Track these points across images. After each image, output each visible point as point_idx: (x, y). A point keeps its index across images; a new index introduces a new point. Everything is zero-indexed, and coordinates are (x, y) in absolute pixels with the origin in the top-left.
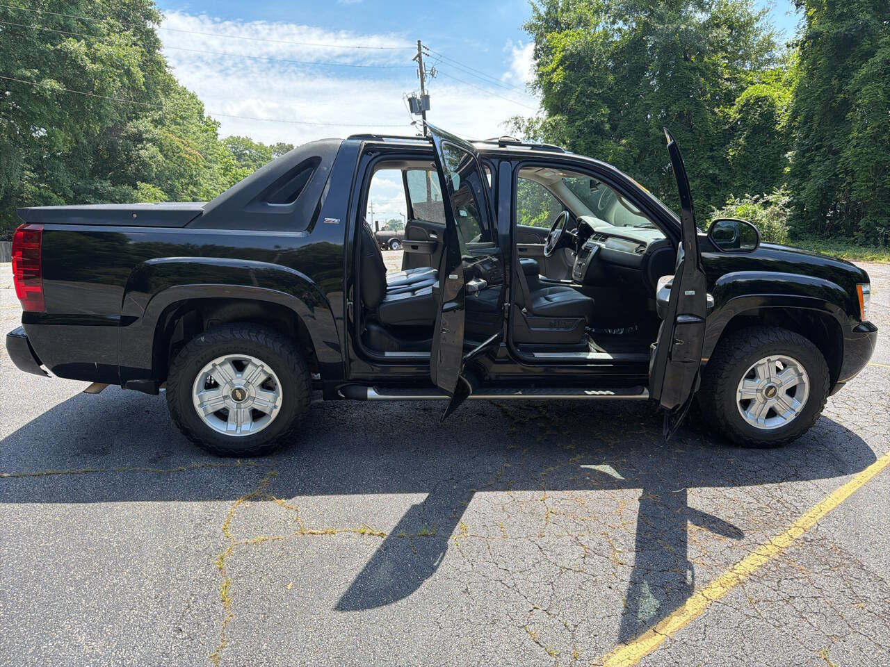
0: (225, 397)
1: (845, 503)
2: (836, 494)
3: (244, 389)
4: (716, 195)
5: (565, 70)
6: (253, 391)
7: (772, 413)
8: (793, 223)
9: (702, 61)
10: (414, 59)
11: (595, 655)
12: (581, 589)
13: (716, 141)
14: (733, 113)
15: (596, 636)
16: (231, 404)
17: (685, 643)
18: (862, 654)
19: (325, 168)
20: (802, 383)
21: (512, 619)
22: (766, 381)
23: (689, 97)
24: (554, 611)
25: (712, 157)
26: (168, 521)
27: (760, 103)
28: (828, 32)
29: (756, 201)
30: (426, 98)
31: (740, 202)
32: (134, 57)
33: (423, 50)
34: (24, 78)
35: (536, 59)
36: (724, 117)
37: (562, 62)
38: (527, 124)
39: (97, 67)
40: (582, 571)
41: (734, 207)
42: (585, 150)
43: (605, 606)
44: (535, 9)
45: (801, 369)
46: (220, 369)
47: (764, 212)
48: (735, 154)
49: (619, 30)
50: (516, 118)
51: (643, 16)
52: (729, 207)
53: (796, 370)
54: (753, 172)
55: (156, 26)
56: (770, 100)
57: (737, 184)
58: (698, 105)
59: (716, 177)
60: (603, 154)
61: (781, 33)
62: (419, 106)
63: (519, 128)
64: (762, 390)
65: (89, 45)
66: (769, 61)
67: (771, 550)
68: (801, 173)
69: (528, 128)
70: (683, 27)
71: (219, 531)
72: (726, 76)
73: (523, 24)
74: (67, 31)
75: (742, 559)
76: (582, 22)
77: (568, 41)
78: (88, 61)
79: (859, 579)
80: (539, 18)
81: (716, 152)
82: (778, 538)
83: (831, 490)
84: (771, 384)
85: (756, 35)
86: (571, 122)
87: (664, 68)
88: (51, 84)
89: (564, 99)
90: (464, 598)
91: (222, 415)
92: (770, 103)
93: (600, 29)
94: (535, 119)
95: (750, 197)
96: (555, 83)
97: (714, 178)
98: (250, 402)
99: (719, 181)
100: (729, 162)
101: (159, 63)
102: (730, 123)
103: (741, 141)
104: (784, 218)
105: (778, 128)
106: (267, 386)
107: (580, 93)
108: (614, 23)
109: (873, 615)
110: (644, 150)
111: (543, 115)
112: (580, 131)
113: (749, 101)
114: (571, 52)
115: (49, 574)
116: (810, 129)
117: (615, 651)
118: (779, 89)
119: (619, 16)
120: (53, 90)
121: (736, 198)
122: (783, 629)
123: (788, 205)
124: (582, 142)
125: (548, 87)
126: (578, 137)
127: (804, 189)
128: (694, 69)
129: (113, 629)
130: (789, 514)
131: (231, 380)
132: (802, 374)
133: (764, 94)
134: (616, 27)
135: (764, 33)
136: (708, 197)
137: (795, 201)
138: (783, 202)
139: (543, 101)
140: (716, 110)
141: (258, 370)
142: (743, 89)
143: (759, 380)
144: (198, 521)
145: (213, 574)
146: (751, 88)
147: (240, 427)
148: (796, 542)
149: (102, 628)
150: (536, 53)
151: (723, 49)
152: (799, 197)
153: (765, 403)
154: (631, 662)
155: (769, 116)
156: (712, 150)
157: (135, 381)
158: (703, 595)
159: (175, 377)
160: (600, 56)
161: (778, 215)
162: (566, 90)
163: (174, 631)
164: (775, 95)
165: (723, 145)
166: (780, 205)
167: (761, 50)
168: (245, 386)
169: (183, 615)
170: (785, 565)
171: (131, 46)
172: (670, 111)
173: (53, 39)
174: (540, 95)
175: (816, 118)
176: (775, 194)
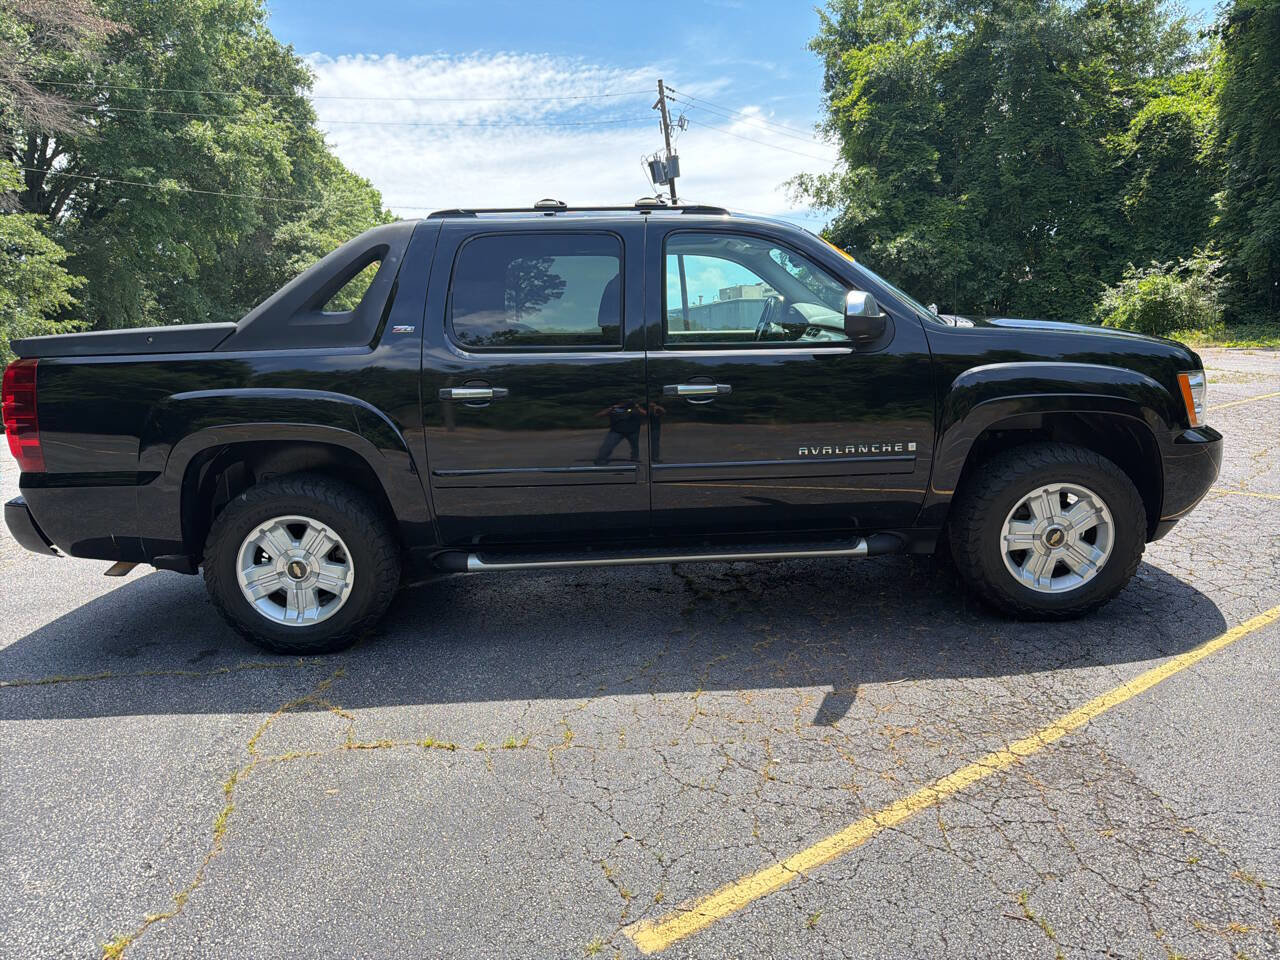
0: (281, 574)
1: (1147, 693)
2: (1138, 680)
3: (304, 562)
4: (1108, 266)
5: (869, 102)
6: (316, 564)
7: (1062, 570)
8: (1230, 299)
9: (1075, 68)
10: (655, 107)
11: (686, 898)
12: (703, 812)
13: (1103, 186)
14: (1128, 142)
15: (696, 873)
16: (288, 583)
17: (821, 882)
18: (1082, 897)
19: (394, 260)
20: (1103, 522)
21: (589, 852)
22: (1045, 523)
23: (1058, 124)
24: (651, 842)
25: (1099, 211)
26: (182, 736)
27: (1168, 124)
28: (1262, 9)
29: (1169, 270)
30: (673, 161)
31: (1145, 274)
32: (276, 138)
33: (667, 92)
34: (136, 179)
35: (828, 91)
36: (1114, 149)
37: (865, 91)
38: (817, 184)
39: (227, 156)
40: (711, 789)
41: (1135, 280)
42: (905, 215)
43: (726, 833)
44: (824, 19)
45: (1098, 502)
46: (272, 536)
47: (1182, 286)
48: (1134, 203)
49: (950, 36)
50: (802, 176)
51: (983, 13)
52: (1127, 282)
53: (1092, 505)
54: (1164, 227)
55: (306, 93)
56: (1184, 118)
57: (1141, 247)
58: (1072, 134)
59: (1107, 239)
60: (932, 218)
61: (1198, 16)
62: (665, 171)
63: (806, 190)
64: (1041, 536)
65: (219, 128)
66: (1182, 61)
67: (1003, 759)
68: (1238, 222)
69: (818, 189)
70: (1041, 22)
71: (243, 746)
72: (1115, 89)
73: (809, 42)
74: (191, 110)
75: (953, 772)
76: (892, 29)
77: (871, 60)
78: (217, 150)
79: (1123, 797)
80: (830, 30)
81: (1104, 202)
82: (1022, 743)
83: (1130, 676)
84: (1056, 526)
85: (1158, 25)
86: (882, 176)
87: (1019, 85)
88: (170, 184)
89: (871, 144)
90: (535, 825)
91: (279, 598)
92: (1184, 123)
93: (920, 38)
94: (828, 176)
95: (1159, 265)
96: (856, 122)
97: (1103, 241)
98: (313, 579)
99: (1112, 244)
100: (1126, 216)
101: (312, 141)
102: (1123, 157)
103: (1144, 182)
104: (1214, 293)
105: (1199, 158)
106: (334, 556)
107: (895, 133)
108: (939, 27)
109: (1123, 845)
110: (994, 206)
111: (844, 169)
112: (897, 187)
113: (1151, 122)
114: (878, 74)
115: (13, 801)
116: (1247, 157)
117: (716, 893)
118: (1198, 100)
119: (946, 15)
120: (172, 193)
121: (1137, 268)
122: (976, 864)
123: (1218, 273)
124: (900, 202)
125: (847, 129)
126: (895, 196)
127: (1241, 247)
128: (1064, 83)
129: (67, 865)
130: (1053, 710)
131: (286, 552)
132: (1101, 510)
133: (1173, 110)
134: (944, 32)
135: (1171, 21)
136: (1097, 270)
137: (1230, 266)
138: (1211, 269)
139: (843, 149)
140: (1102, 140)
141: (321, 536)
142: (1140, 106)
143: (1035, 521)
144: (220, 735)
145: (215, 799)
146: (1154, 102)
147: (303, 614)
148: (1047, 748)
149: (55, 864)
150: (828, 81)
151: (1109, 49)
152: (1236, 259)
153: (1048, 554)
154: (733, 907)
155: (1184, 143)
156: (1098, 200)
157: (164, 557)
158: (874, 820)
159: (211, 550)
160: (922, 76)
161: (1204, 289)
162: (873, 130)
163: (142, 867)
164: (1192, 110)
165: (1115, 192)
166: (1207, 273)
167: (1169, 44)
168: (304, 557)
169: (159, 849)
170: (1015, 779)
171: (273, 123)
172: (1031, 147)
173: (173, 124)
174: (837, 141)
175: (1255, 139)
176: (1195, 258)
